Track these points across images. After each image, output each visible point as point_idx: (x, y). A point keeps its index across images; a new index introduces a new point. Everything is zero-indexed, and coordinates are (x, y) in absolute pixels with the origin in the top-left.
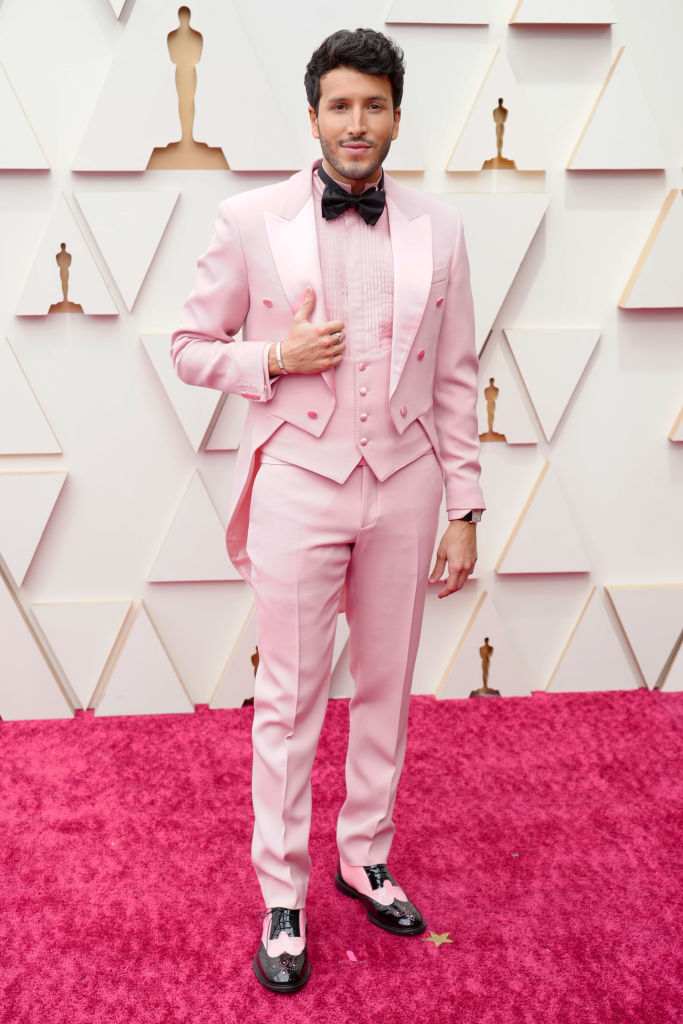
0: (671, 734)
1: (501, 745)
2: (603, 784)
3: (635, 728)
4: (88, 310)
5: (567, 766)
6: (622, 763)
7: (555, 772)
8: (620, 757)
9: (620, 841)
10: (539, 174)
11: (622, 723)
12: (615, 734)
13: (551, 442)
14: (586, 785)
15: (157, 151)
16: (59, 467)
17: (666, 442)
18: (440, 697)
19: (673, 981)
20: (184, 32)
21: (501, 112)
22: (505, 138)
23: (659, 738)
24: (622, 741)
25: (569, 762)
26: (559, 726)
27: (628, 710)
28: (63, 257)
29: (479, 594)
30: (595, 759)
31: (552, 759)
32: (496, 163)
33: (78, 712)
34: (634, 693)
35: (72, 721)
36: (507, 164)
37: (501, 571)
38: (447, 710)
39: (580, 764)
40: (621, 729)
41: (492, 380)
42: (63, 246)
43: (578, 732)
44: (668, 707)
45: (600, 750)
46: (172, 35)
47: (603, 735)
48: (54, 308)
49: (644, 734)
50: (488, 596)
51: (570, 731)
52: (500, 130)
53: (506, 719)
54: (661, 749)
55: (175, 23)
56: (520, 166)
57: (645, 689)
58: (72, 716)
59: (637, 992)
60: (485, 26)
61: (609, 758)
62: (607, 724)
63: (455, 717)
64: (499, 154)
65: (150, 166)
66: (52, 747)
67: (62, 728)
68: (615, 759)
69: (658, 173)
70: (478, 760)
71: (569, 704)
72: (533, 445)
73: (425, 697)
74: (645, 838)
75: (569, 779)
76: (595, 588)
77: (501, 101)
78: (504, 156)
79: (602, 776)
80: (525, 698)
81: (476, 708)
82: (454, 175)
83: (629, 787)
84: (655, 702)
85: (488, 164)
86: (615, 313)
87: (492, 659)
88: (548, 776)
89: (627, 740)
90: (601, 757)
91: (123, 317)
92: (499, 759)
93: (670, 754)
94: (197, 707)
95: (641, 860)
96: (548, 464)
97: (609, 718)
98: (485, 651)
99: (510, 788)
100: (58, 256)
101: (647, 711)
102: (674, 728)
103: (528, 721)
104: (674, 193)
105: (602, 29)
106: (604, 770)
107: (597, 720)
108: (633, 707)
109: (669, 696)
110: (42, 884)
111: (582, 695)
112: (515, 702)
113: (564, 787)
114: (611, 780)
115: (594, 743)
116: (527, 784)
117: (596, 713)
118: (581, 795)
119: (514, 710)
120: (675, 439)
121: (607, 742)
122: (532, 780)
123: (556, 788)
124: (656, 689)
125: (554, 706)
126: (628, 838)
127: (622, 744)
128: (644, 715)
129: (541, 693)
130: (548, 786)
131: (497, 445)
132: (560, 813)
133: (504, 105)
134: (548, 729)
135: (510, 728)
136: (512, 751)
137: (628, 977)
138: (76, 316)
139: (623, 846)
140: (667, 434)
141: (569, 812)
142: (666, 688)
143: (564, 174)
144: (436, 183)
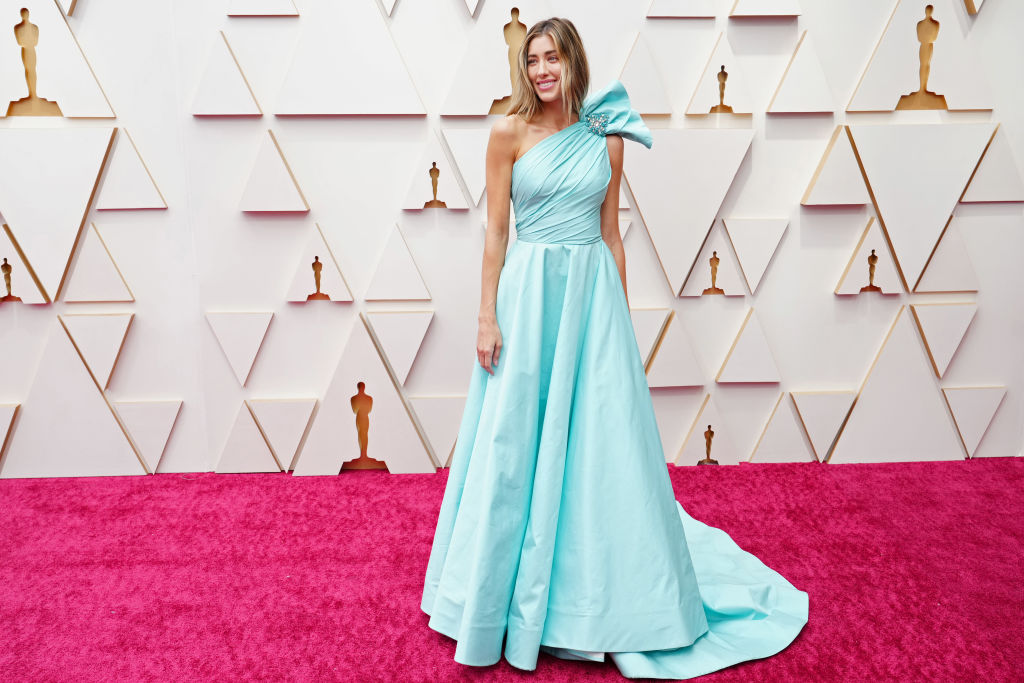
0: (835, 491)
1: (719, 497)
2: (789, 523)
3: (810, 487)
4: (449, 206)
5: (764, 510)
6: (802, 509)
7: (756, 514)
8: (801, 505)
9: (801, 559)
10: (749, 116)
11: (802, 484)
12: (796, 490)
13: (754, 295)
14: (778, 523)
15: (496, 102)
16: (431, 308)
17: (833, 296)
18: (677, 465)
19: (839, 650)
20: (515, 24)
21: (723, 75)
22: (725, 92)
23: (827, 494)
24: (801, 494)
25: (766, 507)
26: (758, 485)
27: (806, 475)
28: (434, 172)
29: (705, 396)
30: (783, 507)
31: (754, 506)
32: (719, 109)
33: (439, 469)
34: (809, 464)
35: (434, 475)
36: (727, 109)
37: (720, 381)
38: (682, 473)
39: (774, 509)
40: (801, 487)
41: (715, 253)
42: (434, 164)
43: (771, 489)
44: (833, 474)
45: (787, 501)
46: (507, 27)
47: (789, 491)
48: (428, 205)
49: (817, 491)
50: (711, 399)
51: (766, 488)
52: (722, 87)
53: (722, 480)
54: (829, 501)
55: (509, 19)
56: (735, 111)
57: (818, 462)
58: (435, 472)
59: (815, 657)
60: (713, 18)
61: (793, 506)
62: (791, 484)
63: (688, 477)
64: (722, 103)
65: (491, 112)
66: (422, 491)
67: (429, 479)
68: (797, 506)
69: (829, 114)
70: (704, 505)
71: (765, 471)
72: (742, 296)
74: (818, 558)
75: (766, 519)
76: (783, 394)
77: (723, 67)
78: (725, 103)
79: (788, 517)
80: (735, 466)
81: (702, 472)
82: (690, 116)
83: (807, 525)
84: (824, 470)
85: (714, 110)
86: (799, 207)
87: (713, 440)
88: (752, 517)
89: (805, 495)
90: (787, 505)
91: (471, 211)
92: (718, 505)
93: (834, 504)
95: (816, 572)
96: (752, 309)
97: (792, 480)
98: (708, 435)
99: (726, 523)
100: (431, 171)
101: (819, 476)
102: (837, 488)
103: (738, 481)
104: (839, 128)
105: (792, 19)
106: (790, 513)
107: (784, 480)
108: (809, 473)
109: (833, 466)
110: (417, 576)
111: (773, 465)
112: (728, 469)
113: (763, 524)
114: (794, 520)
115: (782, 496)
116: (738, 521)
117: (784, 477)
118: (774, 529)
119: (727, 474)
120: (839, 293)
121: (791, 496)
122: (741, 519)
123: (757, 524)
124: (824, 462)
125: (755, 472)
126: (807, 558)
127: (802, 497)
128: (816, 479)
129: (746, 463)
130: (752, 523)
131: (718, 297)
132: (760, 541)
133: (725, 70)
134: (751, 486)
135: (726, 485)
136: (726, 500)
137: (808, 647)
138: (442, 210)
139: (804, 563)
140: (832, 289)
141: (766, 540)
142: (832, 462)
143: (764, 115)
144: (679, 122)
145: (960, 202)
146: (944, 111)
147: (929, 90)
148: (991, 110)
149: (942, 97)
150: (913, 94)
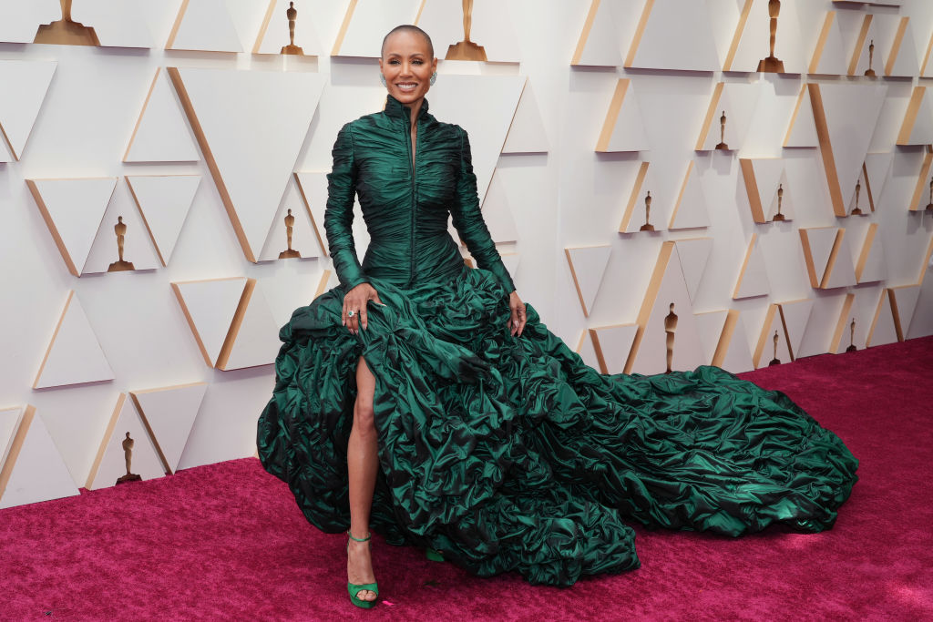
10: (314, 59)
15: (42, 27)
21: (291, 13)
22: (296, 31)
41: (289, 211)
52: (292, 25)
64: (292, 43)
65: (37, 40)
72: (315, 259)
73: (249, 459)
94: (80, 490)
131: (293, 260)
133: (294, 7)
143: (329, 59)
144: (245, 63)
145: (502, 154)
146: (482, 62)
147: (472, 40)
148: (518, 64)
149: (481, 49)
150: (458, 44)
